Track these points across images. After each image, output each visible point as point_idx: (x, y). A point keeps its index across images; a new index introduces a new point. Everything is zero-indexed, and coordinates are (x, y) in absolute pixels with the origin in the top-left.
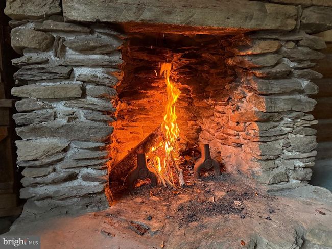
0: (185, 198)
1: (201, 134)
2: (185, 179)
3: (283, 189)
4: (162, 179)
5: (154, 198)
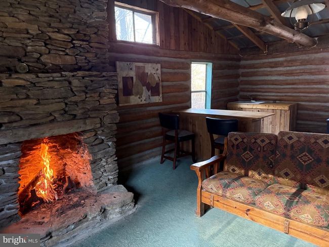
0: (59, 206)
1: (66, 167)
2: (58, 195)
3: (104, 190)
4: (46, 198)
5: (43, 209)
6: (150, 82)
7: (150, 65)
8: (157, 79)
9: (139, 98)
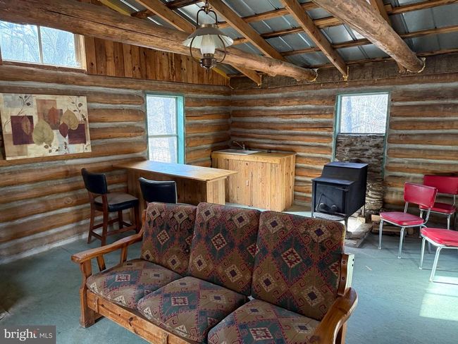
6: (67, 122)
7: (66, 98)
8: (80, 119)
9: (46, 147)
